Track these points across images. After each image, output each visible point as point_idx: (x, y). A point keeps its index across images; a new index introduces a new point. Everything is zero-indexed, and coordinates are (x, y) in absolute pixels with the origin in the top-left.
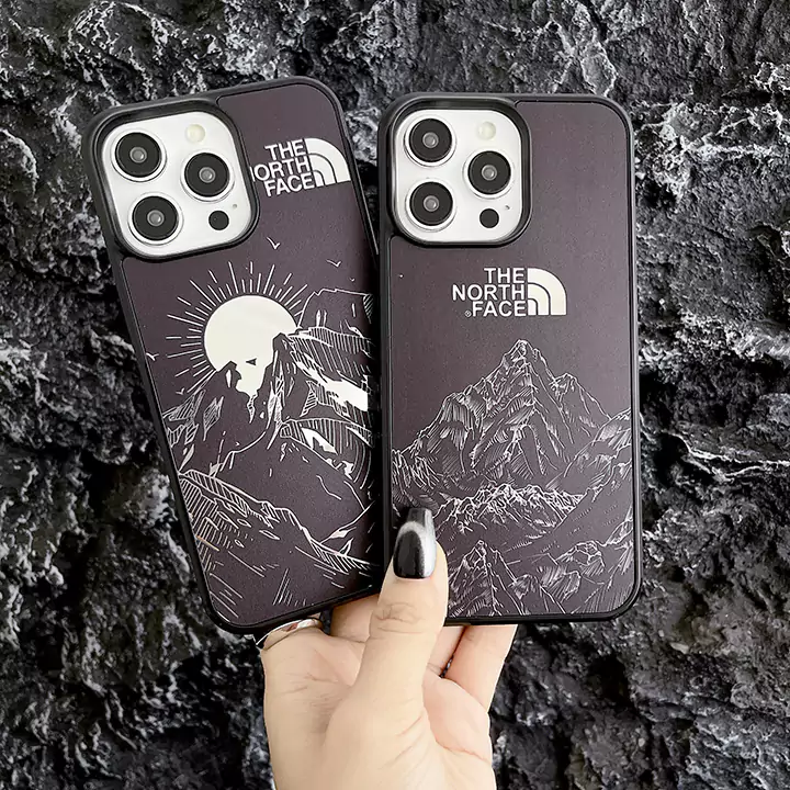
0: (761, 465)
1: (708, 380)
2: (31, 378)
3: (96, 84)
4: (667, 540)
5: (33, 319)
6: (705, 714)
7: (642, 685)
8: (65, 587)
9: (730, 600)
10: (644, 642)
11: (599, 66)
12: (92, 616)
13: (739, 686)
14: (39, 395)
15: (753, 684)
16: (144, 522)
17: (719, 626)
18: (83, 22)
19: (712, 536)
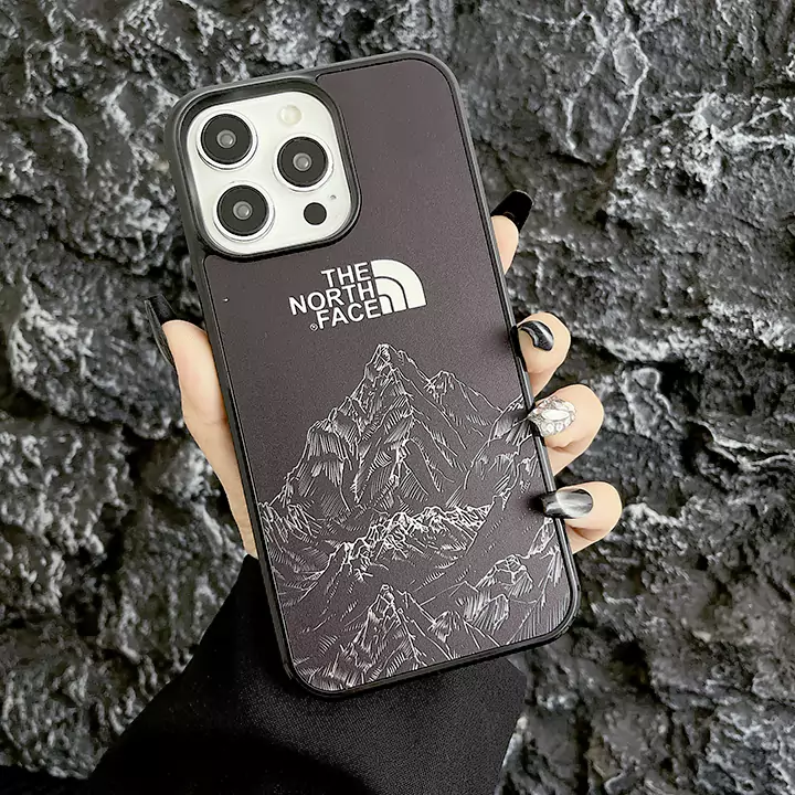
0: (787, 454)
1: (735, 369)
2: (77, 354)
3: (145, 73)
4: (691, 528)
5: (80, 297)
6: (726, 703)
7: (663, 672)
8: (105, 556)
9: (755, 591)
10: (665, 628)
11: (632, 57)
12: (129, 584)
13: (761, 676)
14: (84, 370)
15: (775, 675)
16: (180, 494)
17: (742, 615)
18: (135, 14)
19: (737, 526)
